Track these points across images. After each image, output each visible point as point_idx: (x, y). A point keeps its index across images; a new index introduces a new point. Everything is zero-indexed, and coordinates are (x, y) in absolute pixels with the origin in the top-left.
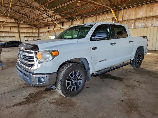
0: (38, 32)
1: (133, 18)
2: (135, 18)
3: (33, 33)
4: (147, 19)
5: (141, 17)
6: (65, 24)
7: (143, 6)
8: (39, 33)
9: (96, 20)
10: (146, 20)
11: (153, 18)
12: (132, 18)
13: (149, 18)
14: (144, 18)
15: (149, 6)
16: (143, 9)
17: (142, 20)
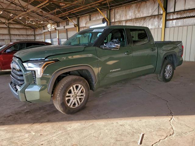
0: (33, 34)
1: (124, 19)
2: (126, 19)
3: (27, 35)
4: (136, 20)
5: (131, 18)
6: (61, 24)
7: (132, 5)
8: (35, 35)
9: (90, 20)
10: (135, 22)
11: (141, 20)
12: (122, 20)
13: (138, 19)
14: (134, 20)
15: (137, 5)
16: (132, 8)
17: (132, 21)
